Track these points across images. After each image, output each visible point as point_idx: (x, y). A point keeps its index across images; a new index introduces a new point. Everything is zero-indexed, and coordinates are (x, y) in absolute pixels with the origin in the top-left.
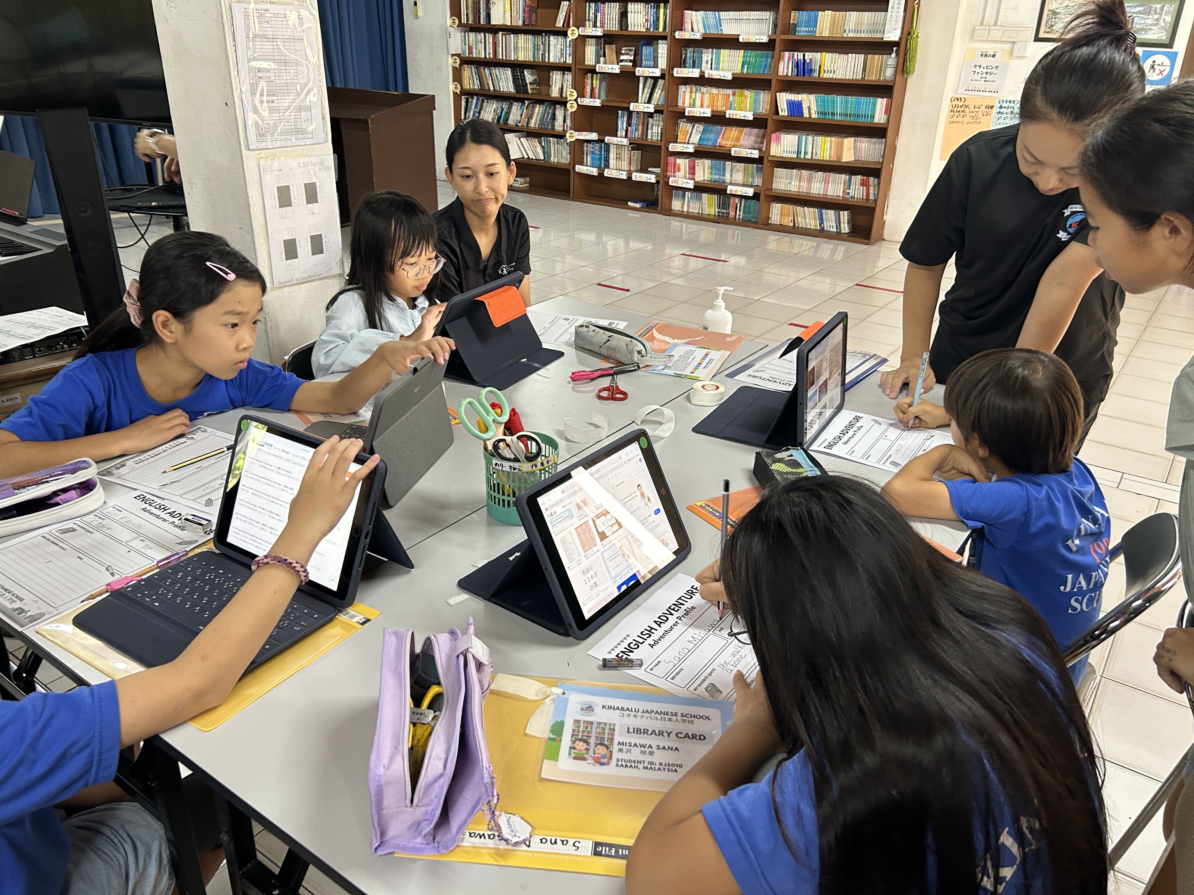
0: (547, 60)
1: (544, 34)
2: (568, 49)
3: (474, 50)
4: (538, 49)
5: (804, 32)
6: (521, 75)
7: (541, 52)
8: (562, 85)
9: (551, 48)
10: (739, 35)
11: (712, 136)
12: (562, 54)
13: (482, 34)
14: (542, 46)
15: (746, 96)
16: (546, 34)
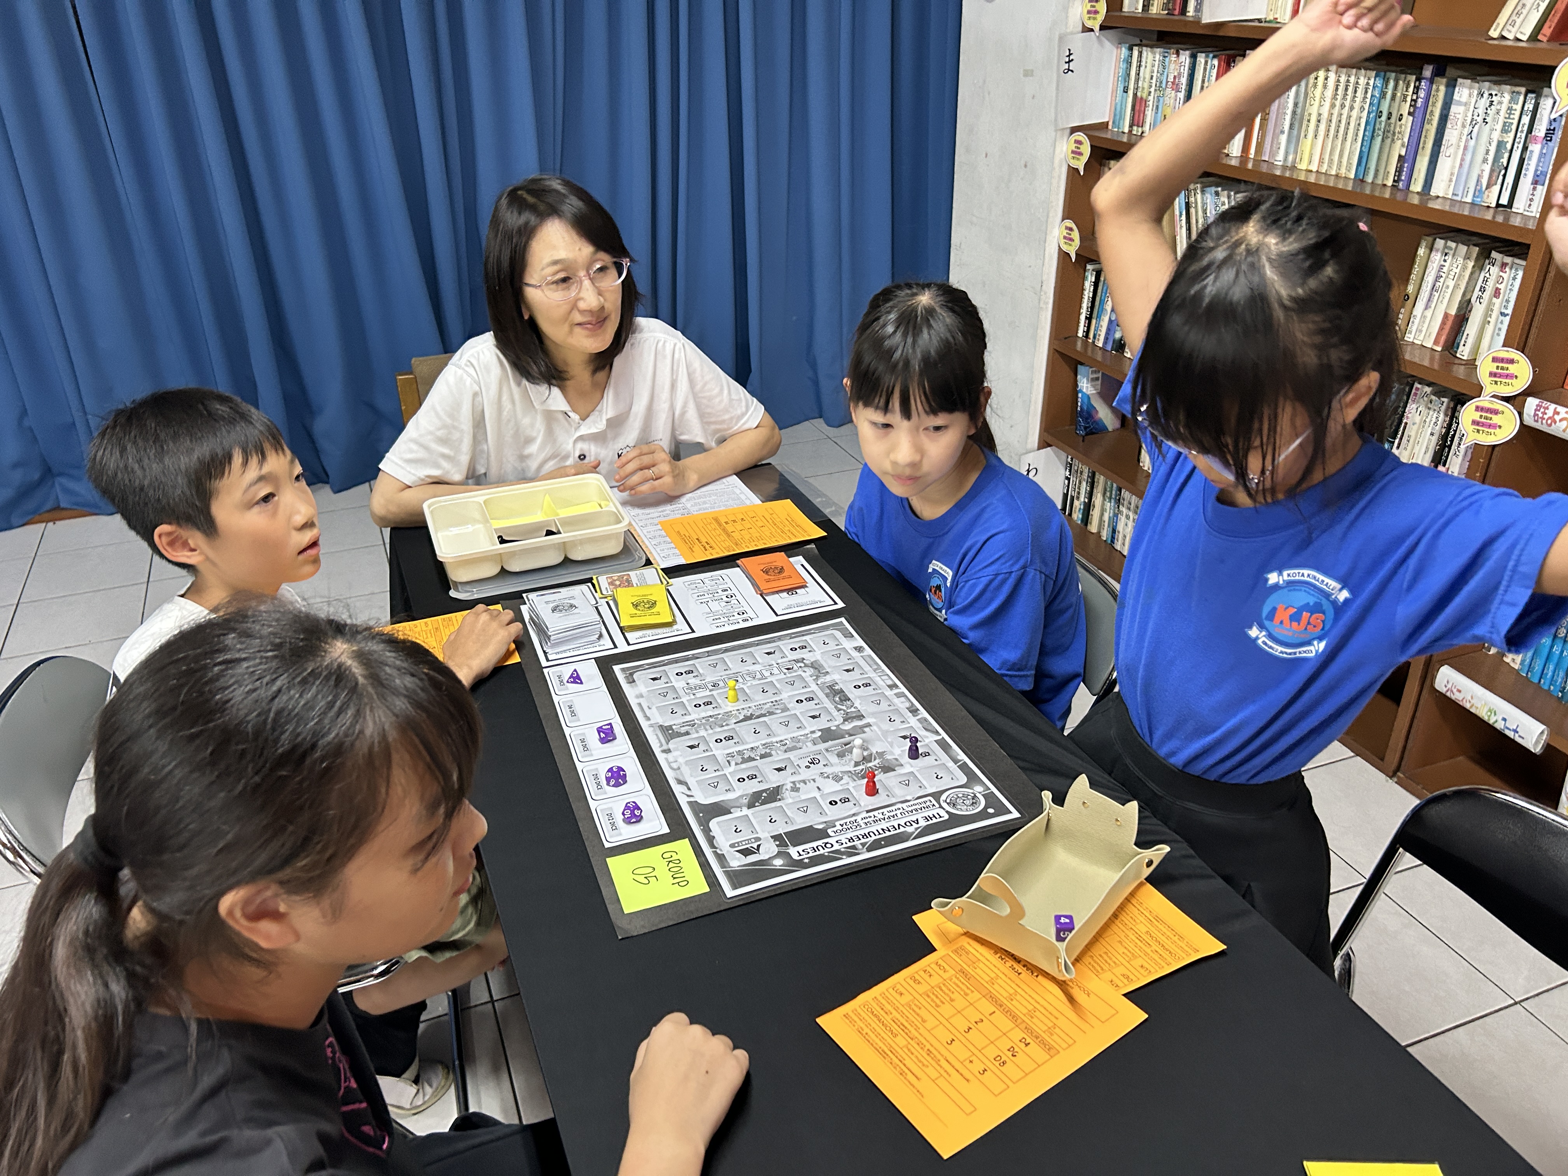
0: (1417, 186)
1: (1428, 72)
2: (1535, 148)
3: (1148, 113)
4: (1389, 135)
7: (1399, 149)
8: (1465, 308)
9: (1451, 135)
12: (1499, 170)
13: (1185, 57)
14: (1408, 121)
16: (1439, 72)
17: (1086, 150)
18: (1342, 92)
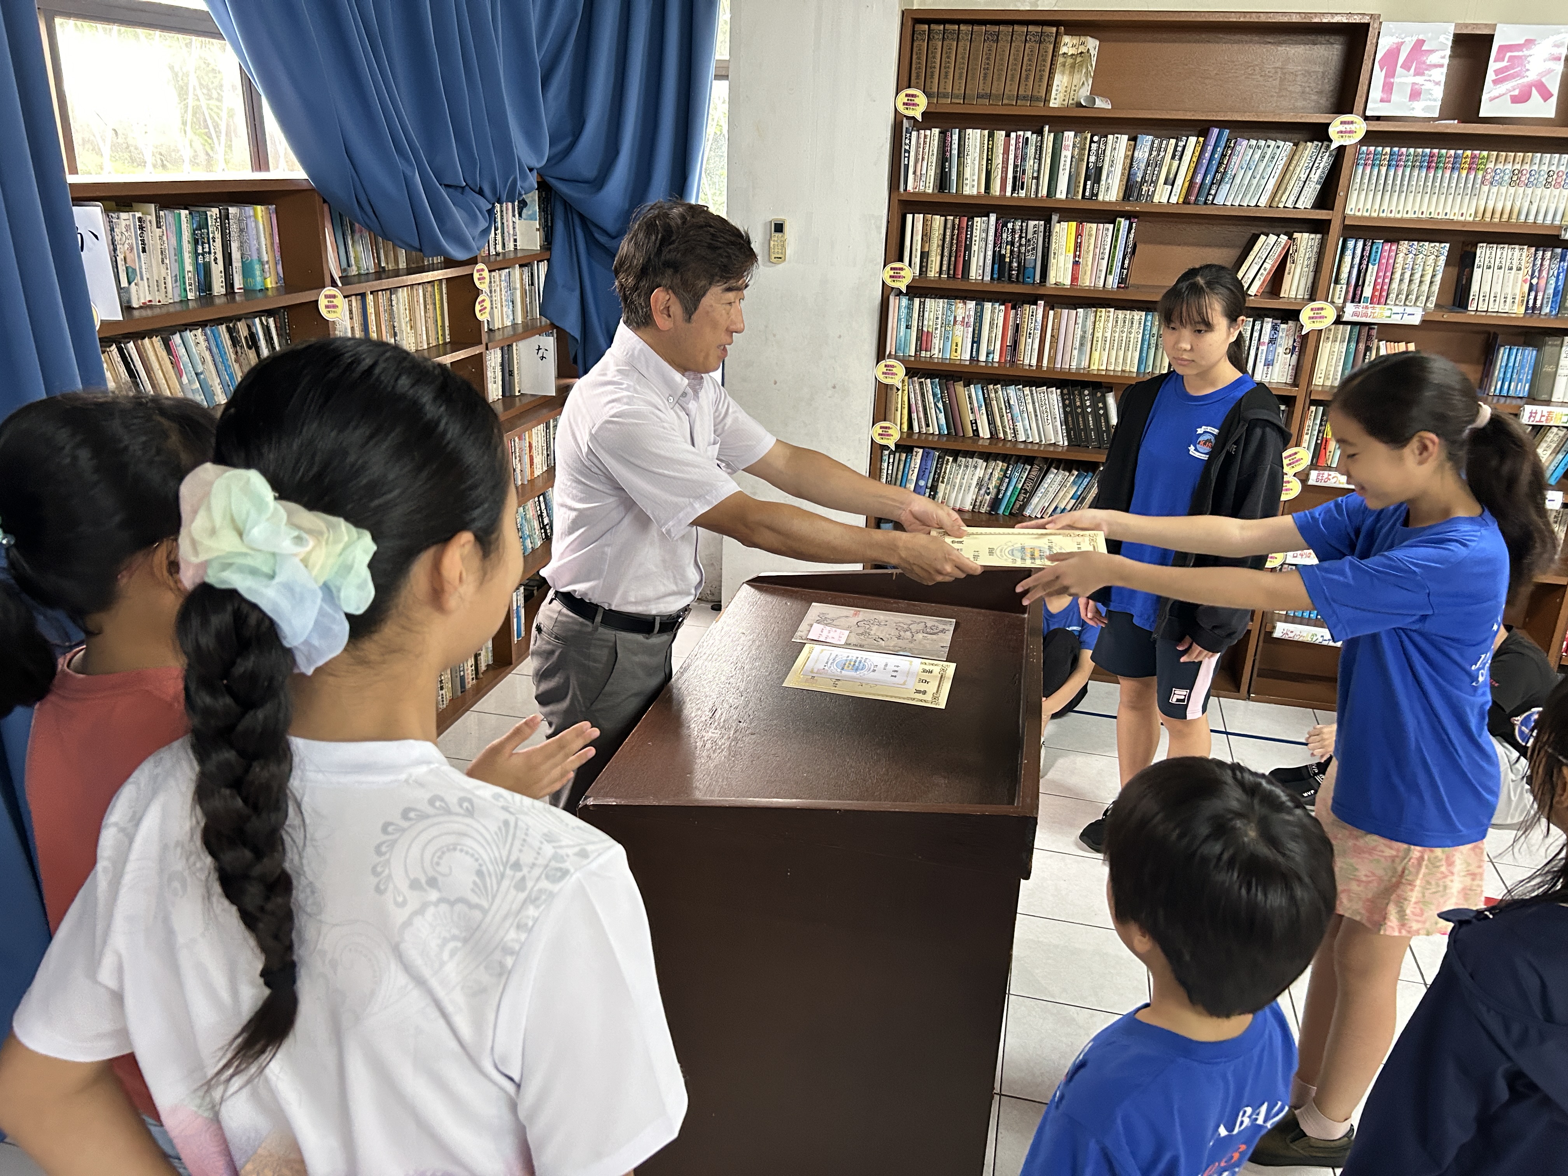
3: (936, 342)
13: (971, 305)
17: (900, 371)
18: (1122, 324)
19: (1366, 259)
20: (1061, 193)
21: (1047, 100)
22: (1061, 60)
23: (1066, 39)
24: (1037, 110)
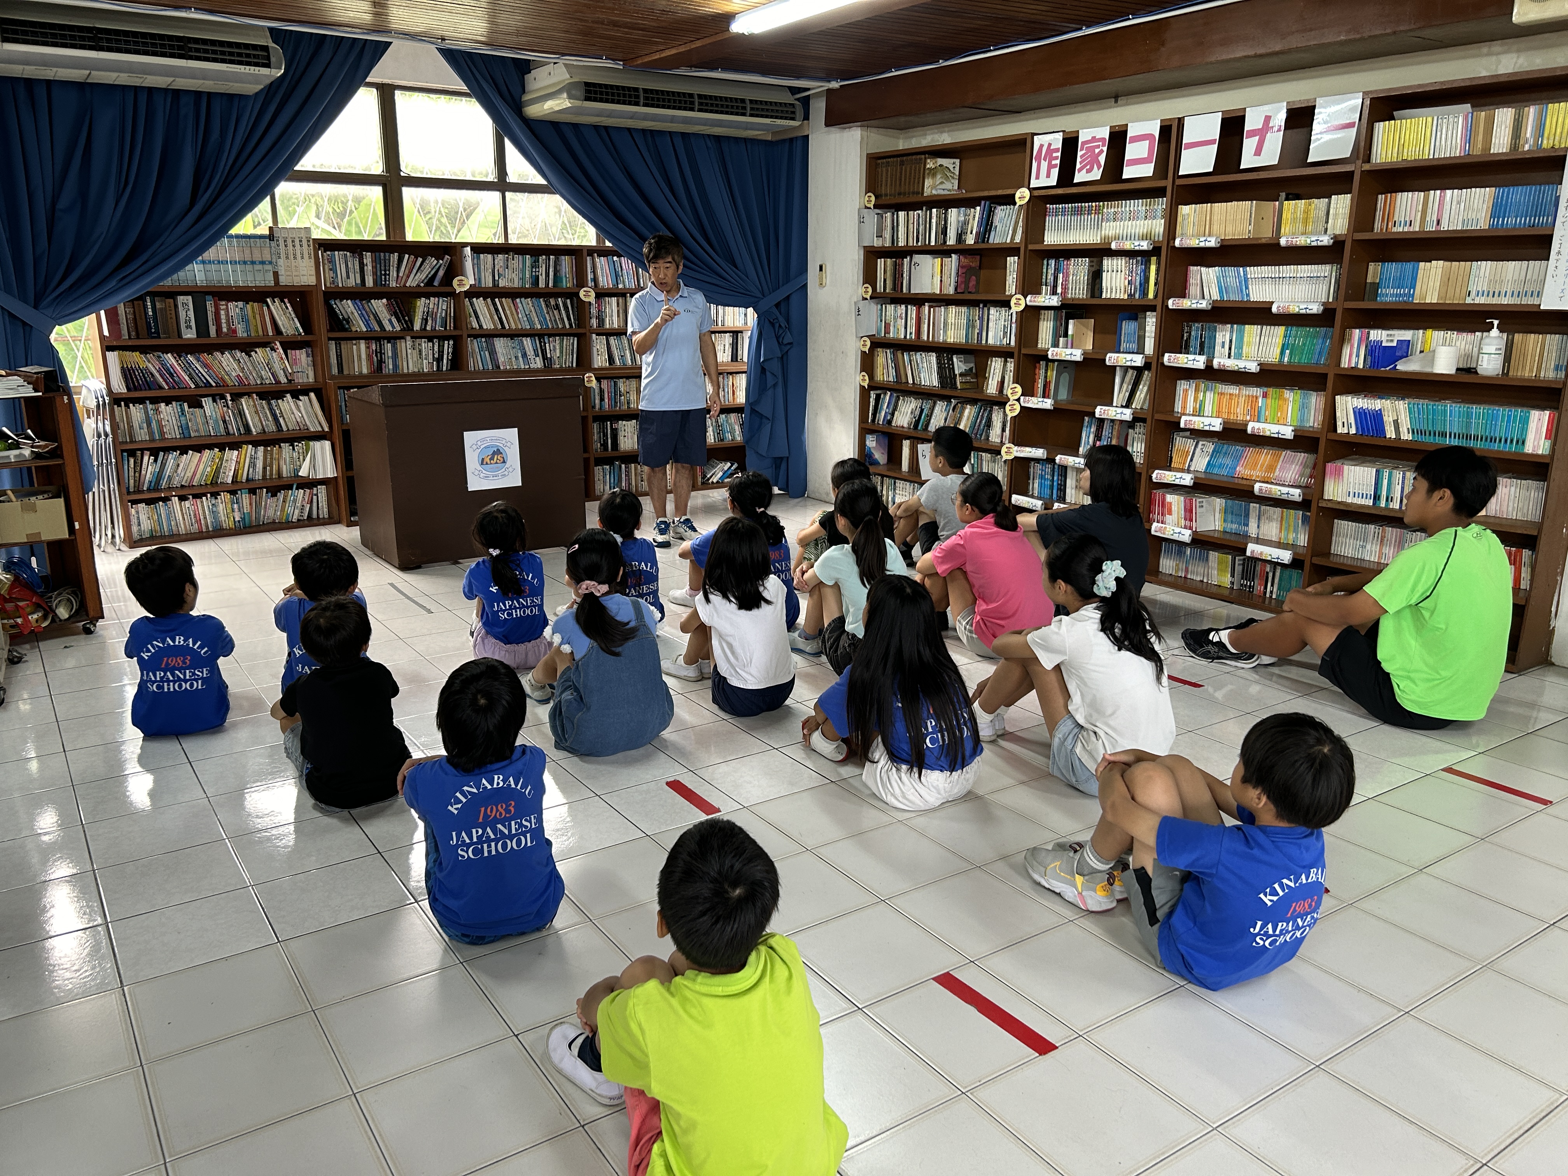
0: (984, 342)
1: (981, 306)
2: (1012, 325)
3: (892, 328)
4: (973, 327)
5: (1392, 295)
6: (948, 363)
7: (977, 331)
8: (1003, 378)
9: (991, 324)
10: (1272, 303)
11: (1228, 461)
12: (1005, 333)
13: (903, 307)
14: (978, 321)
15: (1285, 400)
16: (985, 306)
17: (868, 343)
18: (958, 314)
19: (1057, 270)
20: (933, 244)
21: (923, 193)
22: (927, 172)
23: (929, 161)
24: (918, 199)
